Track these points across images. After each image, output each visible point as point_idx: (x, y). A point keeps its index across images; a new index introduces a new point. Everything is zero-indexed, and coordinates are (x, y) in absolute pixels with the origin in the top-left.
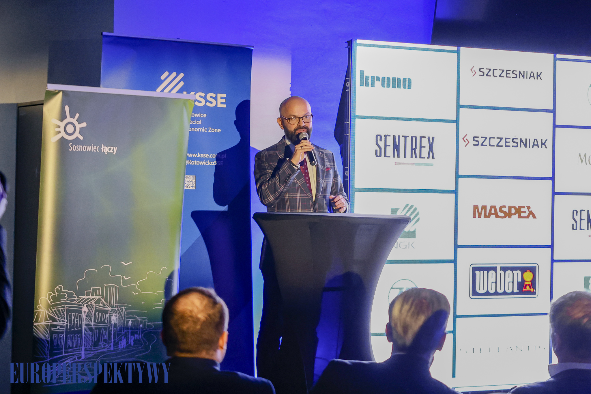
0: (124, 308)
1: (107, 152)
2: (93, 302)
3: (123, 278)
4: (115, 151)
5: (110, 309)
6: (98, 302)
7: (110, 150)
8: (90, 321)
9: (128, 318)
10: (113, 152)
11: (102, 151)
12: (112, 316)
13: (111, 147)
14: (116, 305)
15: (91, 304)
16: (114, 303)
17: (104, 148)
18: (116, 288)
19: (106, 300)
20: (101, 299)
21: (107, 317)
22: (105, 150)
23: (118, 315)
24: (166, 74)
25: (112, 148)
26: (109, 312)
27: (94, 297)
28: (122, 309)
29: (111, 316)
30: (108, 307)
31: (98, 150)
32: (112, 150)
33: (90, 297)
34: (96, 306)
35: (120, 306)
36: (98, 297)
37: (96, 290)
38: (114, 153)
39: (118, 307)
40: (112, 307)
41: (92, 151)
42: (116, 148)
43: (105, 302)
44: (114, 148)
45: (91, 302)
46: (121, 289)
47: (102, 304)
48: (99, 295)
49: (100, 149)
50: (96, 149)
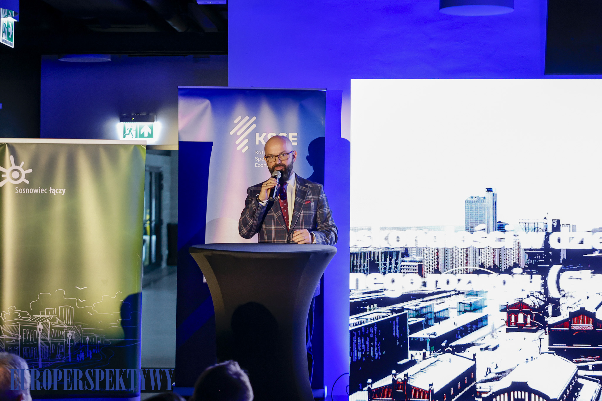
0: (80, 326)
1: (56, 193)
2: (49, 320)
3: (78, 300)
4: (64, 192)
5: (66, 327)
6: (53, 320)
7: (58, 191)
8: (46, 337)
9: (84, 335)
10: (61, 193)
11: (51, 193)
12: (69, 333)
13: (59, 189)
14: (72, 324)
15: (46, 322)
16: (69, 321)
17: (52, 190)
18: (71, 309)
19: (61, 319)
20: (57, 318)
21: (63, 334)
22: (54, 192)
23: (74, 332)
24: (239, 118)
25: (61, 190)
26: (65, 329)
27: (49, 316)
28: (79, 327)
29: (67, 333)
30: (63, 325)
31: (46, 192)
32: (61, 192)
33: (45, 316)
34: (52, 324)
35: (76, 325)
36: (52, 317)
37: (51, 310)
38: (63, 194)
39: (74, 325)
40: (68, 325)
41: (40, 193)
42: (65, 189)
43: (60, 321)
44: (63, 190)
45: (47, 321)
46: (76, 309)
47: (57, 322)
48: (54, 315)
49: (48, 191)
50: (43, 191)
